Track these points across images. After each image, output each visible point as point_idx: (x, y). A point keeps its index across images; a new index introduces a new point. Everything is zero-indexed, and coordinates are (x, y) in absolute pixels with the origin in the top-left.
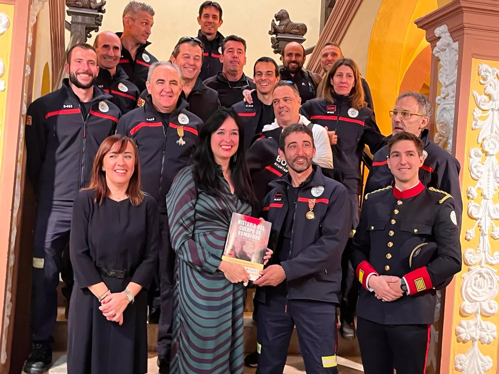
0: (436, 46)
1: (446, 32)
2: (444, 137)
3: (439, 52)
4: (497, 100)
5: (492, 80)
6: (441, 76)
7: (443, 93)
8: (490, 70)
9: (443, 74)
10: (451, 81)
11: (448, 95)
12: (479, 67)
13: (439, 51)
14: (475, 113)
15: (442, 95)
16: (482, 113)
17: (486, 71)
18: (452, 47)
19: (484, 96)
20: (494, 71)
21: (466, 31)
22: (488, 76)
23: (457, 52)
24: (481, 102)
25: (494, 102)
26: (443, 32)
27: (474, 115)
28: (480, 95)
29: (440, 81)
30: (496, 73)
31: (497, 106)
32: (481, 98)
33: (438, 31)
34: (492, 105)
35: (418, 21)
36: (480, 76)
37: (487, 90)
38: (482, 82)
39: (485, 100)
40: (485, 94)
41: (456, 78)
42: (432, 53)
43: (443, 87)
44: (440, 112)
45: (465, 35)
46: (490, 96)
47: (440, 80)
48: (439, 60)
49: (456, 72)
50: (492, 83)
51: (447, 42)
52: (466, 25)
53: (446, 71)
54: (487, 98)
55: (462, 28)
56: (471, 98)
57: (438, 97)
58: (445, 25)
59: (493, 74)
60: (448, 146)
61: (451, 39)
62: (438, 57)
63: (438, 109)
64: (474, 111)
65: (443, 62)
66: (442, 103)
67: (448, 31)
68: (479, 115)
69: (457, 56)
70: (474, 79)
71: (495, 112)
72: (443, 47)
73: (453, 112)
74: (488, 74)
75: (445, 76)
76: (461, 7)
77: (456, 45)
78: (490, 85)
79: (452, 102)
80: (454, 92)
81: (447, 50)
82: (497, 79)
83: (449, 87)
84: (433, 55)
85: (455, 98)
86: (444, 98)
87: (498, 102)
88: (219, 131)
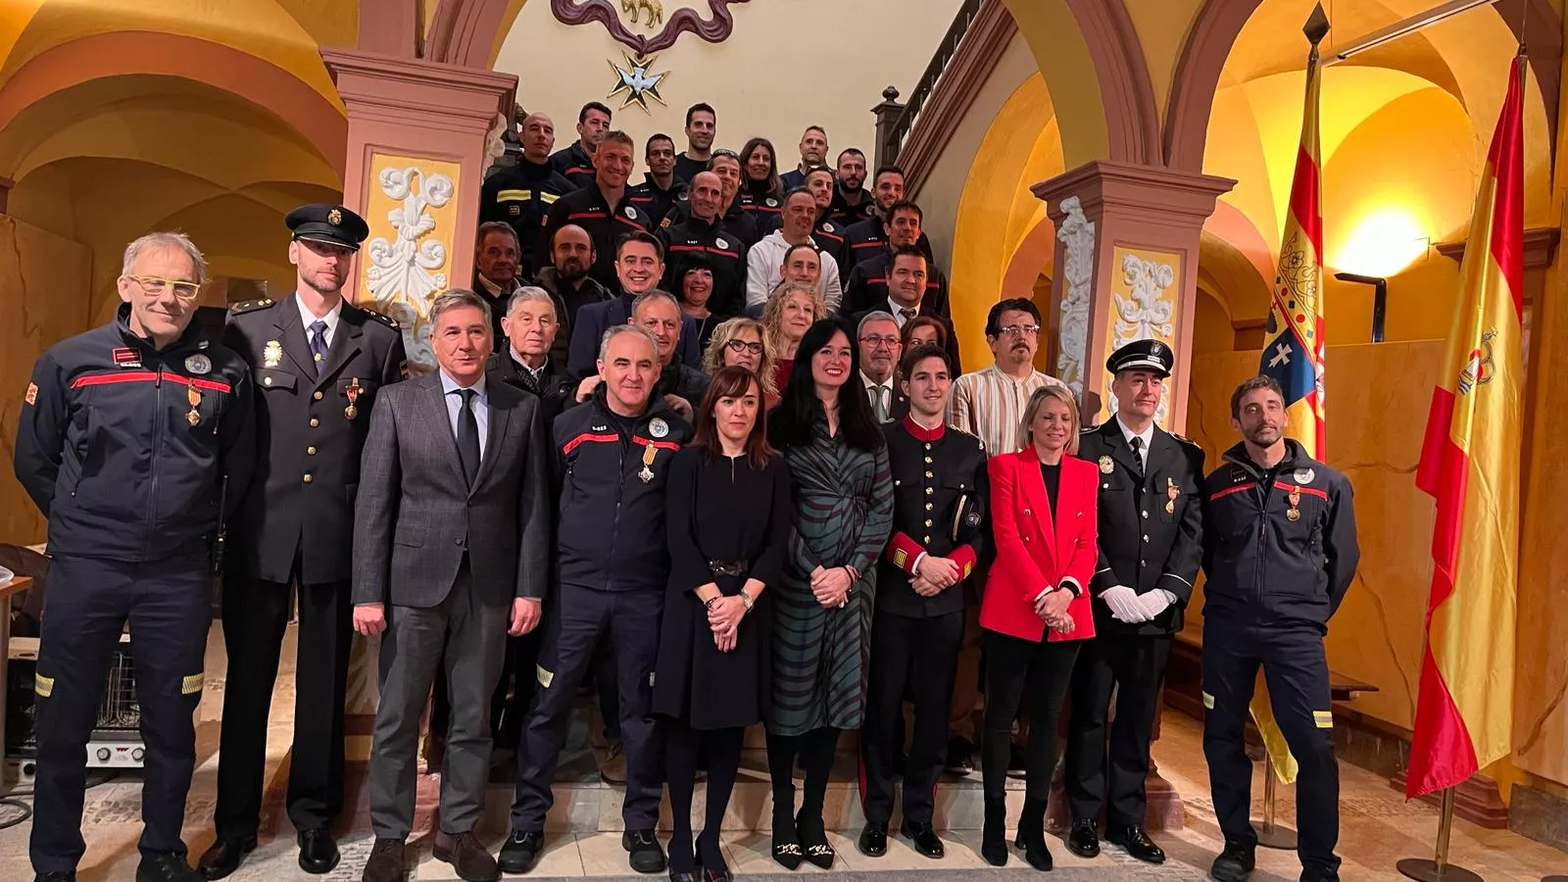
0: (1062, 226)
1: (1077, 208)
2: (1071, 359)
3: (1067, 235)
4: (1149, 308)
5: (1142, 279)
6: (1068, 270)
7: (1071, 296)
8: (1140, 264)
9: (1071, 267)
10: (1083, 279)
12: (1124, 260)
13: (1065, 232)
14: (1117, 327)
15: (1070, 299)
16: (1128, 327)
17: (1134, 265)
18: (1086, 229)
19: (1130, 301)
20: (1145, 265)
21: (1105, 208)
22: (1136, 273)
23: (1093, 238)
24: (1126, 312)
25: (1145, 311)
26: (1072, 207)
27: (1115, 330)
28: (1125, 299)
29: (1068, 278)
30: (1148, 268)
31: (1148, 316)
32: (1127, 304)
33: (1065, 205)
34: (1142, 314)
35: (1037, 187)
36: (1126, 273)
37: (1135, 293)
38: (1128, 281)
39: (1132, 307)
40: (1132, 299)
41: (1091, 274)
42: (1056, 237)
43: (1071, 287)
44: (1068, 322)
45: (1104, 214)
46: (1138, 301)
47: (1067, 275)
48: (1066, 247)
49: (1091, 266)
50: (1142, 283)
51: (1079, 222)
52: (1105, 199)
53: (1076, 262)
54: (1135, 305)
55: (1101, 203)
56: (1112, 304)
57: (1064, 302)
58: (1076, 197)
59: (1144, 270)
60: (1078, 373)
61: (1084, 218)
62: (1064, 243)
63: (1065, 317)
64: (1116, 323)
65: (1072, 248)
66: (1070, 309)
67: (1079, 205)
68: (1122, 329)
69: (1093, 242)
70: (1117, 277)
71: (1146, 325)
72: (1072, 229)
73: (1085, 325)
74: (1136, 270)
75: (1074, 270)
76: (1099, 174)
77: (1091, 227)
78: (1140, 286)
79: (1084, 309)
80: (1087, 295)
81: (1078, 233)
82: (1149, 277)
83: (1081, 287)
84: (1057, 240)
85: (1088, 304)
86: (1073, 303)
87: (1151, 311)
88: (824, 349)
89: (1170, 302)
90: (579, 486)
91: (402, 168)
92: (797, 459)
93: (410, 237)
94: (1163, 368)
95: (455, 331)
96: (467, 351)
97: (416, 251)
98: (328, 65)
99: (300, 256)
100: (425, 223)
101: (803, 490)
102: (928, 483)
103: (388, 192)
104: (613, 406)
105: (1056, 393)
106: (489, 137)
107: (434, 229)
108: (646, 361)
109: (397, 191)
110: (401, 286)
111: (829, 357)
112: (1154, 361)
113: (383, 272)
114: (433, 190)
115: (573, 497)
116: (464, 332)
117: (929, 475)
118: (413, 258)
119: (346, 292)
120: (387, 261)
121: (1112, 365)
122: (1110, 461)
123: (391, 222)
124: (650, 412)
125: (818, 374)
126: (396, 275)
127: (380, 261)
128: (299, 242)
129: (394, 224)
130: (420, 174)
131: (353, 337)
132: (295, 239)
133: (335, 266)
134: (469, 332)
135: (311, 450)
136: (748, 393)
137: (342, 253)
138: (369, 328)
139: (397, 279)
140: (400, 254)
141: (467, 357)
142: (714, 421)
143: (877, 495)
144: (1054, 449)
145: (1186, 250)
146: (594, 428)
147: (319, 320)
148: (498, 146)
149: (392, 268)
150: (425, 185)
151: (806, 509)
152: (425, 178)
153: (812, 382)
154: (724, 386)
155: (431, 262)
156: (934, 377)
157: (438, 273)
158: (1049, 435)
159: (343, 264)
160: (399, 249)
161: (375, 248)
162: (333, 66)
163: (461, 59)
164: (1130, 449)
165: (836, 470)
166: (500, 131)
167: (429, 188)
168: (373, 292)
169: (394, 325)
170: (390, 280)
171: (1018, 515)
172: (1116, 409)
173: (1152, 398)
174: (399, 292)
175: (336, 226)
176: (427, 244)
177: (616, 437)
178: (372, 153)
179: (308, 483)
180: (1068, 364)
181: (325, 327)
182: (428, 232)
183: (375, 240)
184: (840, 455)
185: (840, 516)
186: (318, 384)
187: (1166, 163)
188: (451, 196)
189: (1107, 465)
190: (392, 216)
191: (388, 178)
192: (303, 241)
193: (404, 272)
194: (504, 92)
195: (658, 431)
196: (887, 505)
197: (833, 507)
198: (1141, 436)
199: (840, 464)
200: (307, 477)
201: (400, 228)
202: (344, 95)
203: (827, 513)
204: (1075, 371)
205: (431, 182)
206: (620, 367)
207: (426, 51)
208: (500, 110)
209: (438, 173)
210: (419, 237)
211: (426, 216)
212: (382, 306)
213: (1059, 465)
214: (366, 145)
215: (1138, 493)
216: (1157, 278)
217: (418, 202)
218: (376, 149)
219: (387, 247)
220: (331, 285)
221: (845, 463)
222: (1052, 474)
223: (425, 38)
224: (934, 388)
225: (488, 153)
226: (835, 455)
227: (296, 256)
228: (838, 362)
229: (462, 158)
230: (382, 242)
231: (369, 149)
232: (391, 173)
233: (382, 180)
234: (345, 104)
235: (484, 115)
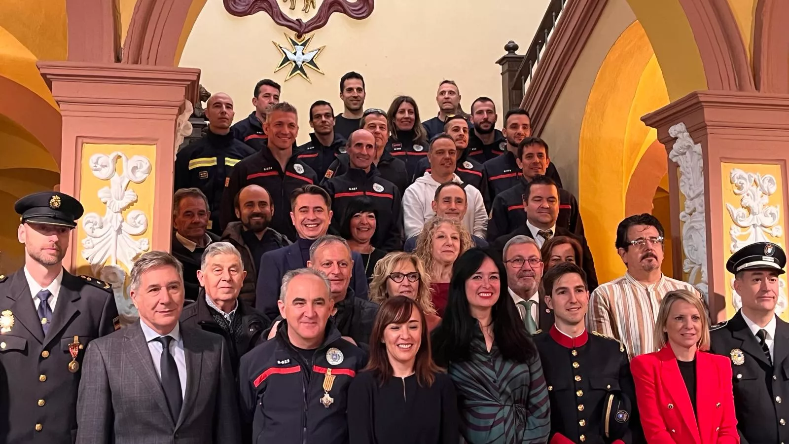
0: (672, 148)
1: (683, 132)
2: (695, 264)
3: (678, 156)
4: (759, 213)
5: (749, 189)
6: (683, 186)
7: (688, 208)
8: (746, 176)
9: (685, 183)
10: (697, 192)
11: (694, 210)
12: (731, 173)
13: (677, 154)
14: (732, 232)
15: (688, 211)
16: (742, 231)
17: (741, 177)
18: (694, 150)
19: (741, 209)
20: (750, 177)
21: (709, 130)
22: (743, 184)
23: (701, 157)
24: (738, 219)
25: (755, 216)
26: (680, 132)
27: (731, 235)
28: (737, 208)
29: (684, 193)
30: (753, 179)
31: (759, 221)
32: (738, 212)
33: (673, 131)
34: (753, 219)
35: (646, 117)
36: (734, 185)
37: (744, 201)
38: (737, 191)
39: (743, 214)
40: (743, 207)
41: (703, 188)
42: (668, 158)
43: (687, 200)
44: (688, 232)
45: (709, 136)
46: (748, 209)
47: (682, 190)
48: (678, 166)
49: (702, 181)
50: (749, 192)
51: (687, 144)
52: (708, 123)
53: (689, 179)
54: (745, 211)
55: (705, 127)
56: (725, 213)
57: (682, 214)
58: (682, 123)
59: (750, 181)
60: (703, 275)
61: (691, 140)
62: (676, 163)
63: (684, 227)
64: (731, 229)
65: (683, 167)
66: (688, 220)
67: (686, 130)
68: (738, 234)
69: (702, 161)
70: (727, 188)
71: (758, 228)
72: (681, 150)
73: (703, 233)
74: (743, 181)
75: (688, 186)
76: (700, 102)
77: (698, 148)
78: (748, 195)
79: (701, 219)
80: (702, 206)
81: (688, 153)
82: (755, 186)
83: (696, 200)
84: (669, 160)
85: (704, 214)
86: (691, 214)
87: (761, 216)
88: (476, 275)
89: (776, 207)
90: (268, 414)
91: (107, 153)
92: (459, 374)
93: (117, 210)
94: (778, 267)
95: (156, 288)
96: (167, 305)
97: (122, 221)
98: (44, 75)
99: (27, 236)
100: (129, 197)
101: (468, 402)
102: (577, 386)
103: (96, 174)
104: (294, 341)
105: (684, 297)
106: (178, 120)
107: (136, 201)
108: (319, 299)
109: (104, 173)
110: (111, 252)
111: (480, 282)
112: (768, 261)
113: (96, 241)
114: (134, 169)
115: (264, 424)
116: (164, 289)
117: (578, 378)
118: (121, 226)
119: (66, 263)
120: (99, 232)
121: (732, 265)
122: (741, 353)
123: (100, 199)
124: (327, 343)
125: (472, 297)
126: (107, 243)
127: (93, 232)
128: (26, 224)
129: (103, 200)
130: (124, 158)
131: (73, 301)
132: (23, 222)
133: (56, 243)
134: (168, 288)
135: (41, 402)
136: (411, 319)
137: (62, 231)
138: (86, 291)
139: (106, 247)
140: (109, 225)
141: (167, 310)
142: (384, 346)
143: (534, 401)
144: (689, 347)
145: (785, 161)
146: (279, 362)
147: (45, 289)
148: (186, 127)
149: (102, 238)
150: (127, 165)
151: (472, 419)
152: (127, 159)
153: (467, 304)
154: (390, 314)
155: (136, 229)
156: (572, 291)
157: (141, 238)
158: (682, 335)
159: (63, 240)
160: (109, 220)
161: (86, 224)
162: (48, 77)
164: (756, 341)
165: (495, 382)
166: (187, 114)
167: (131, 168)
168: (87, 259)
169: (107, 287)
170: (102, 248)
171: (663, 410)
172: (740, 305)
173: (771, 294)
174: (110, 257)
175: (57, 209)
176: (132, 214)
177: (298, 369)
178: (82, 143)
179: (40, 431)
180: (693, 268)
181: (50, 294)
182: (131, 204)
184: (497, 368)
185: (503, 423)
186: (45, 345)
187: (757, 88)
188: (149, 173)
189: (738, 357)
190: (102, 194)
191: (97, 163)
192: (29, 224)
193: (113, 241)
194: (190, 83)
195: (335, 360)
196: (544, 409)
197: (495, 415)
198: (765, 328)
199: (497, 377)
200: (38, 427)
201: (108, 204)
202: (58, 99)
203: (491, 422)
204: (699, 274)
205: (132, 163)
206: (299, 306)
207: (124, 57)
208: (187, 97)
209: (138, 155)
210: (124, 209)
211: (129, 191)
212: (96, 270)
213: (694, 361)
214: (77, 137)
215: (769, 381)
216: (762, 188)
218: (85, 140)
219: (98, 220)
220: (53, 259)
221: (503, 375)
222: (689, 369)
223: (122, 47)
224: (574, 300)
225: (179, 134)
226: (493, 368)
227: (24, 235)
228: (488, 286)
229: (157, 140)
230: (95, 217)
231: (80, 140)
232: (98, 158)
233: (92, 165)
234: (59, 105)
235: (174, 103)
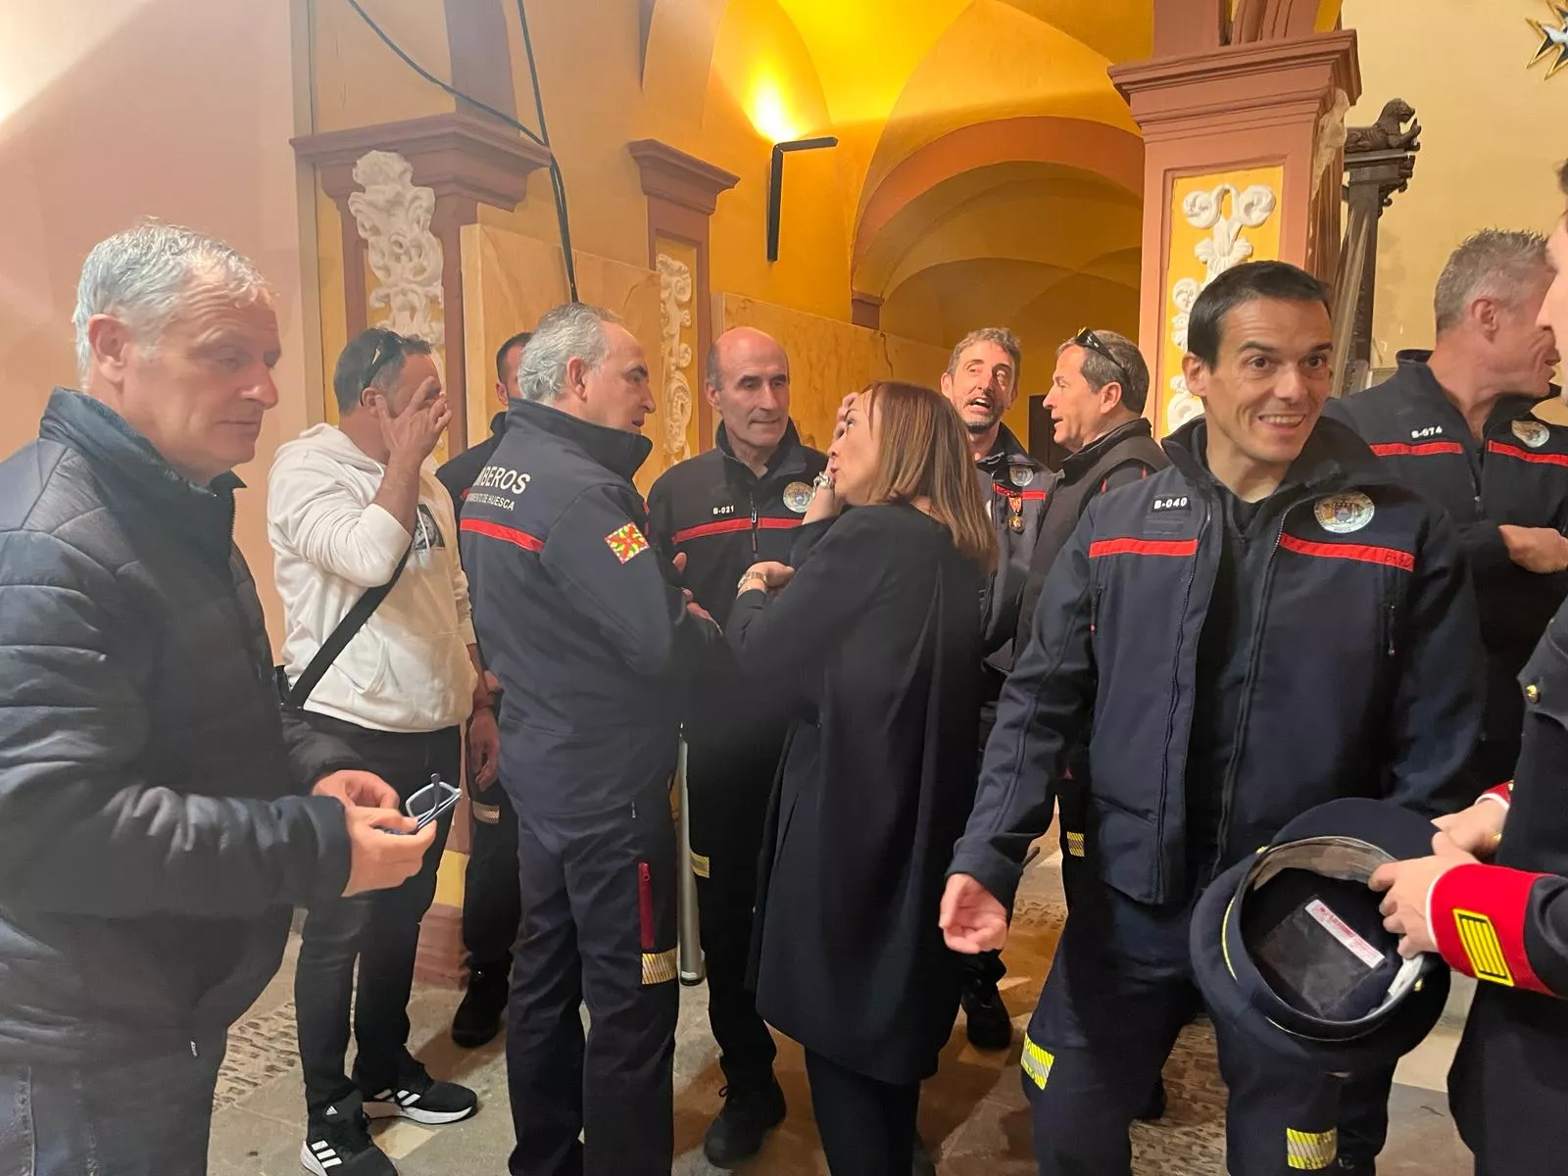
91: (1208, 189)
100: (1240, 250)
103: (1194, 222)
106: (1321, 122)
109: (1205, 218)
114: (1249, 207)
129: (1202, 258)
130: (1233, 192)
148: (1335, 132)
150: (1238, 203)
161: (1178, 294)
162: (1124, 88)
163: (1280, 29)
166: (1339, 113)
167: (1244, 206)
168: (1180, 344)
178: (1173, 180)
183: (1177, 285)
188: (1272, 210)
190: (1200, 250)
191: (1193, 205)
194: (1338, 56)
202: (1138, 119)
205: (1245, 199)
207: (1234, 37)
209: (1254, 184)
211: (1241, 241)
214: (1166, 171)
217: (1229, 228)
218: (1177, 174)
219: (1193, 288)
223: (1232, 19)
225: (1322, 145)
229: (1285, 157)
230: (1189, 285)
231: (1169, 174)
232: (1196, 197)
233: (1186, 208)
234: (1140, 127)
235: (1312, 94)
